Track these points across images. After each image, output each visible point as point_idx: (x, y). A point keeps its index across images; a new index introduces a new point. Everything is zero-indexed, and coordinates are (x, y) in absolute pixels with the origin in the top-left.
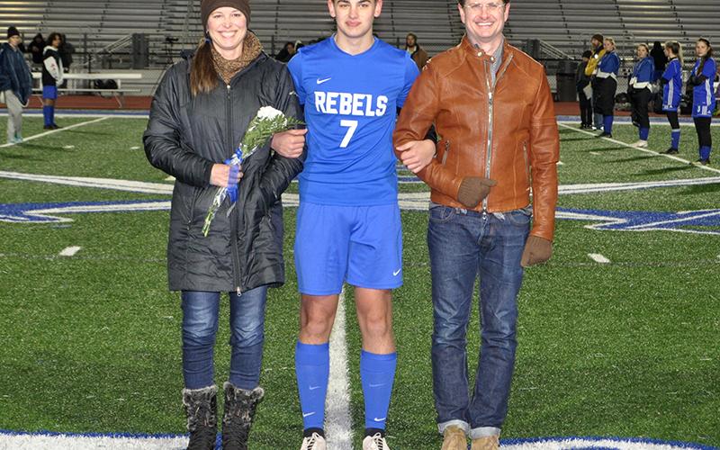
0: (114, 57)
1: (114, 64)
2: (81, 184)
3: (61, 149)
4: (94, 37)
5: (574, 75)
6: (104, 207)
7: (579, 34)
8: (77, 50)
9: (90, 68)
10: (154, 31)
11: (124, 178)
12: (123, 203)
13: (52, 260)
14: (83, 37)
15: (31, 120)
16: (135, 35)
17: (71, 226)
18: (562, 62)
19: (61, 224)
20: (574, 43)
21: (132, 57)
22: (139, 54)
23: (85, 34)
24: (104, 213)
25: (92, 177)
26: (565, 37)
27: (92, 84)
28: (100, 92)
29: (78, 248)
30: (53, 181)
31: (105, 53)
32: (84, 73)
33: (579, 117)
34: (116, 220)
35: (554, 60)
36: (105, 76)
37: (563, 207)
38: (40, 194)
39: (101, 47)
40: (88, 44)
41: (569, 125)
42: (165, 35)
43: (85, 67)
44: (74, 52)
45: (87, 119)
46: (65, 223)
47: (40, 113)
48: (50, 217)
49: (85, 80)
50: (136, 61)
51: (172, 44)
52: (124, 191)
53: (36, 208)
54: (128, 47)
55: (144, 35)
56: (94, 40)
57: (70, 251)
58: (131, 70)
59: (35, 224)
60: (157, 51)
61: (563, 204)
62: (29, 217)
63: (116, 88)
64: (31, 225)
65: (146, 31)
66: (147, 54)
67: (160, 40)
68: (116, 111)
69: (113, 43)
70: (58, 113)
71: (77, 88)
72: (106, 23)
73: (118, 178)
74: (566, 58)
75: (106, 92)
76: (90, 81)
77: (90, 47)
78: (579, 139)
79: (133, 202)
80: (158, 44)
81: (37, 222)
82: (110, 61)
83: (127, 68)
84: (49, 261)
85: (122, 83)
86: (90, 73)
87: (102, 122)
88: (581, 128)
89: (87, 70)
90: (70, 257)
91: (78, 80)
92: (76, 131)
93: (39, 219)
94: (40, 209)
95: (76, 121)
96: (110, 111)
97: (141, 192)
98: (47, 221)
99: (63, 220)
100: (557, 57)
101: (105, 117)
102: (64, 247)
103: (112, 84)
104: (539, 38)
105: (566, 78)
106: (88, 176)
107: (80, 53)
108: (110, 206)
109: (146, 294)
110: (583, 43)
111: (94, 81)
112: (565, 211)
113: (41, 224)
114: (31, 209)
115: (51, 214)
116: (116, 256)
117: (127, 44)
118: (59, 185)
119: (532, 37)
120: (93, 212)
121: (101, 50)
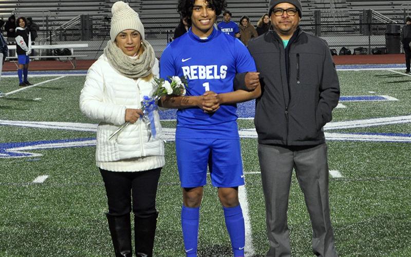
0: (68, 32)
1: (68, 37)
2: (47, 127)
3: (32, 100)
4: (53, 18)
5: (399, 34)
6: (66, 143)
7: (400, 5)
8: (41, 28)
9: (51, 41)
10: (96, 13)
11: (79, 121)
12: (79, 140)
13: (27, 186)
14: (45, 19)
15: (10, 80)
16: (82, 16)
17: (41, 160)
18: (389, 25)
19: (34, 158)
20: (397, 12)
21: (81, 32)
22: (86, 29)
23: (47, 17)
24: (65, 148)
25: (55, 121)
26: (390, 7)
27: (53, 52)
28: (59, 58)
29: (46, 177)
30: (26, 125)
31: (61, 29)
32: (47, 44)
33: (405, 65)
34: (74, 153)
35: (383, 24)
36: (62, 46)
37: (403, 133)
38: (18, 136)
39: (58, 25)
40: (49, 23)
41: (397, 71)
42: (104, 15)
43: (48, 40)
44: (39, 30)
45: (50, 78)
46: (36, 157)
47: (15, 74)
48: (25, 153)
49: (47, 50)
50: (83, 35)
52: (79, 131)
53: (14, 147)
54: (78, 25)
55: (89, 15)
56: (54, 20)
57: (41, 179)
58: (80, 41)
59: (14, 159)
60: (98, 27)
61: (402, 131)
62: (9, 153)
63: (70, 54)
64: (11, 160)
65: (90, 13)
66: (91, 29)
67: (100, 19)
68: (71, 71)
69: (67, 22)
70: (30, 74)
71: (42, 56)
72: (61, 8)
73: (74, 121)
74: (391, 23)
75: (63, 58)
76: (51, 50)
77: (51, 25)
78: (406, 81)
79: (86, 140)
80: (99, 22)
81: (16, 157)
82: (65, 35)
83: (78, 40)
84: (25, 187)
85: (74, 51)
86: (51, 44)
87: (61, 79)
88: (406, 73)
89: (49, 42)
90: (41, 184)
91: (43, 50)
92: (42, 88)
93: (17, 155)
94: (18, 147)
95: (42, 79)
96: (67, 71)
97: (91, 132)
98: (23, 157)
99: (35, 155)
100: (385, 22)
101: (63, 76)
102: (36, 176)
103: (67, 52)
104: (372, 8)
105: (392, 37)
106: (52, 120)
107: (43, 30)
108: (69, 143)
109: (99, 212)
110: (403, 12)
111: (54, 50)
112: (405, 136)
113: (18, 159)
114: (11, 147)
115: (26, 151)
116: (75, 182)
117: (78, 22)
118: (31, 128)
119: (367, 8)
120: (57, 148)
121: (58, 27)
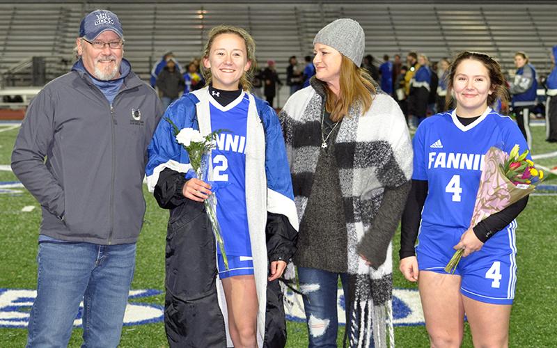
0: (17, 77)
1: (17, 82)
10: (49, 54)
16: (34, 58)
21: (32, 77)
22: (38, 74)
28: (9, 106)
31: (9, 73)
36: (12, 92)
39: (5, 68)
42: (59, 57)
50: (36, 80)
51: (66, 64)
54: (29, 68)
55: (42, 57)
58: (32, 87)
60: (52, 71)
63: (23, 102)
65: (43, 54)
66: (44, 74)
67: (55, 62)
69: (17, 65)
72: (8, 48)
80: (53, 65)
82: (13, 80)
83: (28, 86)
85: (27, 98)
103: (18, 99)
111: (4, 96)
117: (29, 65)
121: (6, 71)
